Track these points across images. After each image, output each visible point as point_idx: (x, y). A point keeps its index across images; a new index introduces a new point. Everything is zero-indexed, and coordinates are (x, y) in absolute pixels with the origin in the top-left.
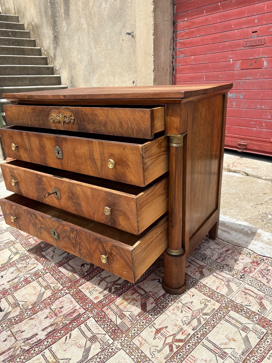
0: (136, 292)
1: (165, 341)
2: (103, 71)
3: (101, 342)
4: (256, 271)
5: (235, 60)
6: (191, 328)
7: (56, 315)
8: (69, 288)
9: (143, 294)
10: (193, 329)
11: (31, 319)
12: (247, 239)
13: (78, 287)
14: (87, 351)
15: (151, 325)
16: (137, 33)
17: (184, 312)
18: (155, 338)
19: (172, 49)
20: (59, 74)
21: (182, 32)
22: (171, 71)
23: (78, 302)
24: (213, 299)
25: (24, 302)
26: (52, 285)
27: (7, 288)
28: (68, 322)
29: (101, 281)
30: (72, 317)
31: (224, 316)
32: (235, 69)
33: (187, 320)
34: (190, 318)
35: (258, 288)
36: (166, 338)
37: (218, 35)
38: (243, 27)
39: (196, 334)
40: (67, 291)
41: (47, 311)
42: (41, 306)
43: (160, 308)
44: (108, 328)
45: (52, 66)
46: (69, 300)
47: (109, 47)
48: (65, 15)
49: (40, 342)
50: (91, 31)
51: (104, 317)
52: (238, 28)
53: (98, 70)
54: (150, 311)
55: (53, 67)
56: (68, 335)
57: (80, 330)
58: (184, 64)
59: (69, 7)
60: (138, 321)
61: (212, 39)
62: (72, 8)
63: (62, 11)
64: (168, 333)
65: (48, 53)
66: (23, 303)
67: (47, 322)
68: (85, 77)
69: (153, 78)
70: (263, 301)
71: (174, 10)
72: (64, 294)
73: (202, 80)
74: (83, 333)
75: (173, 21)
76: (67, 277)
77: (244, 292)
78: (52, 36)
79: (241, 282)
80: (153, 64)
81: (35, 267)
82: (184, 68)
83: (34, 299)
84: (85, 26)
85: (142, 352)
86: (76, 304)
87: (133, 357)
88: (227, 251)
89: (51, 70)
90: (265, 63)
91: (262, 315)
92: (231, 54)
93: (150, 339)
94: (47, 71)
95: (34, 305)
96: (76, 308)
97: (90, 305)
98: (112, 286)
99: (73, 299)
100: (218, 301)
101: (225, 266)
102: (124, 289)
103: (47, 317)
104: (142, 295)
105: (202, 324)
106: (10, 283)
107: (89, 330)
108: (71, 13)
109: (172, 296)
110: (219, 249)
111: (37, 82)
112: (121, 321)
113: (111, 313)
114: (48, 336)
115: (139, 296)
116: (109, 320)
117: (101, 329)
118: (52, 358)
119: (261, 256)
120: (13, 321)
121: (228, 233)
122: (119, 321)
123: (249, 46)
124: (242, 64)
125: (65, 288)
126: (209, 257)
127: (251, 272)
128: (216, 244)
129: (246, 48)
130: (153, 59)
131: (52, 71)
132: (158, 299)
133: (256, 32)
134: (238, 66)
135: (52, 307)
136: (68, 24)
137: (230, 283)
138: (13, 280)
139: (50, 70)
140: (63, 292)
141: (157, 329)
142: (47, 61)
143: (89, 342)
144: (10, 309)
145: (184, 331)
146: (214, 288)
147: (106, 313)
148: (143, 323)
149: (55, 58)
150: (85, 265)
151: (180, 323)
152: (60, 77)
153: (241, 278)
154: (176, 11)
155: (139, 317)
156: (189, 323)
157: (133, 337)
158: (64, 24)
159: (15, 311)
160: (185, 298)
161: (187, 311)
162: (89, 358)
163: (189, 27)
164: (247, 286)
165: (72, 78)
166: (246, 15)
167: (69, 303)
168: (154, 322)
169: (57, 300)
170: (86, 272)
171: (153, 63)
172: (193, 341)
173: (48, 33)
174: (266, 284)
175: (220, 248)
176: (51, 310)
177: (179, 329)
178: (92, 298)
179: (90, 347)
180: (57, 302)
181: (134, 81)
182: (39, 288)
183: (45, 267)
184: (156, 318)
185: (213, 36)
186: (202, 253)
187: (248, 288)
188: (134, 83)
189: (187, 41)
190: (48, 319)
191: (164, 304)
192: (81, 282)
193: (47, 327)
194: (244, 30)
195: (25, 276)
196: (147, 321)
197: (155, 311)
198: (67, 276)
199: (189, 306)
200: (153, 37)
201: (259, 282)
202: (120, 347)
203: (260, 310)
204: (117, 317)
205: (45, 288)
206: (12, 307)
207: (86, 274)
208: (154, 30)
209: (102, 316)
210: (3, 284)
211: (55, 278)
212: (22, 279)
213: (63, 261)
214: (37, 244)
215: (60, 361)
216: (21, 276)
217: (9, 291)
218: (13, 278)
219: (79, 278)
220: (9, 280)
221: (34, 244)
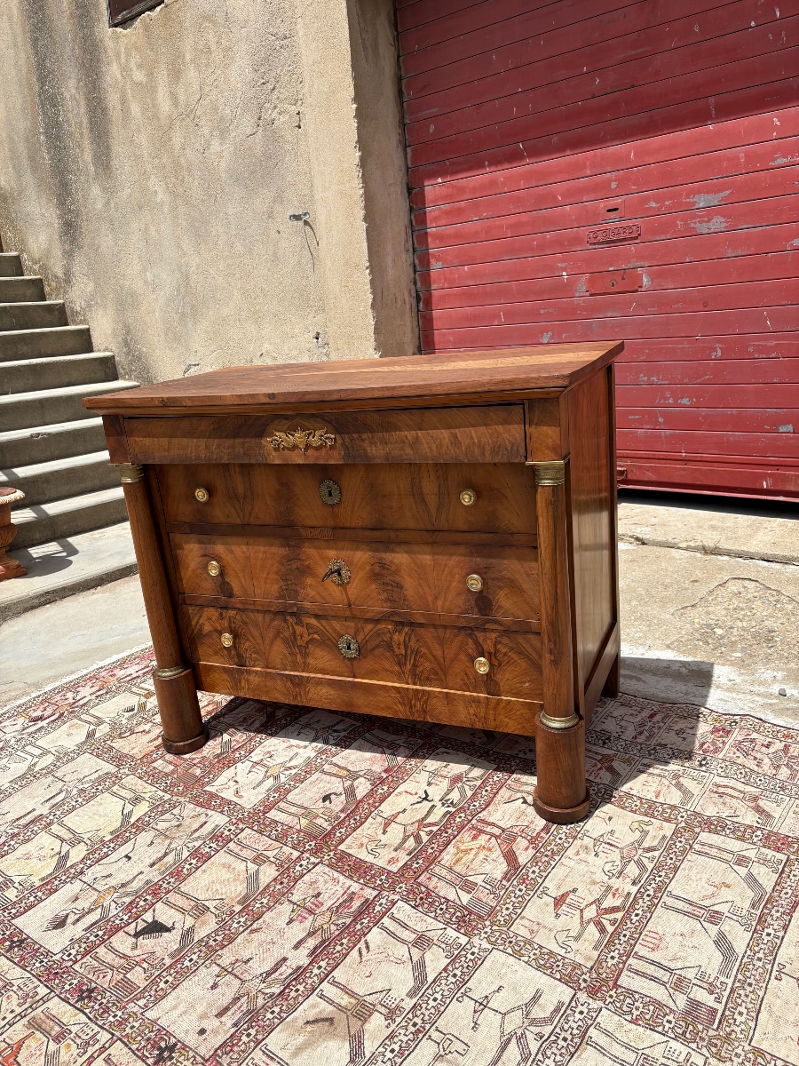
0: (481, 832)
1: (582, 917)
2: (225, 311)
3: (443, 946)
4: (727, 747)
5: (573, 273)
6: (629, 881)
7: (311, 912)
8: (315, 852)
9: (498, 834)
10: (634, 883)
11: (252, 932)
12: (684, 687)
13: (336, 847)
14: (420, 967)
15: (539, 892)
16: (321, 217)
17: (601, 854)
18: (557, 916)
19: (411, 249)
20: (85, 321)
21: (434, 211)
22: (414, 302)
23: (350, 877)
24: (654, 817)
25: (218, 901)
26: (270, 854)
27: (155, 880)
28: (348, 921)
29: (387, 825)
30: (352, 910)
31: (691, 846)
32: (577, 295)
33: (615, 867)
34: (618, 863)
35: (742, 780)
36: (582, 911)
37: (524, 217)
38: (584, 200)
39: (642, 890)
41: (286, 908)
42: (265, 901)
43: (547, 856)
44: (447, 916)
45: (61, 301)
46: (327, 877)
47: (239, 248)
48: (96, 167)
49: (300, 973)
50: (181, 209)
51: (428, 895)
52: (571, 201)
53: (208, 308)
54: (529, 865)
55: (64, 304)
56: (362, 945)
57: (385, 929)
58: (446, 286)
59: (108, 148)
60: (507, 889)
61: (511, 227)
62: (119, 149)
63: (88, 156)
64: (581, 901)
65: (44, 268)
66: (215, 903)
67: (298, 931)
68: (168, 329)
69: (373, 323)
70: (761, 803)
71: (406, 159)
72: (310, 867)
73: (496, 323)
74: (392, 934)
75: (407, 185)
76: (299, 831)
77: (716, 792)
78: (56, 223)
79: (702, 773)
80: (370, 291)
81: (205, 823)
82: (448, 295)
83: (240, 889)
84: (161, 197)
85: (541, 947)
86: (349, 882)
87: (526, 959)
88: (652, 716)
89: (60, 313)
90: (645, 279)
91: (768, 828)
92: (562, 261)
93: (549, 918)
94: (48, 317)
95: (245, 901)
96: (352, 889)
97: (383, 877)
98: (419, 829)
99: (337, 874)
100: (668, 820)
101: (657, 748)
102: (450, 831)
103: (291, 921)
104: (497, 837)
105: (650, 869)
106: (156, 867)
107: (405, 926)
108: (115, 163)
109: (564, 827)
110: (632, 715)
111: (25, 348)
112: (470, 896)
113: (441, 884)
114: (314, 955)
115: (490, 839)
116: (443, 900)
117: (430, 920)
118: (346, 997)
119: (727, 717)
120: (211, 943)
121: (638, 679)
122: (465, 898)
123: (603, 243)
124: (591, 282)
125: (307, 855)
126: (617, 735)
127: (717, 750)
128: (622, 705)
129: (597, 246)
130: (369, 278)
131: (60, 315)
132: (535, 838)
133: (617, 209)
134: (582, 286)
135: (295, 898)
136: (110, 191)
137: (681, 779)
138: (161, 859)
139: (56, 313)
140: (304, 863)
141: (555, 898)
142: (42, 289)
143: (415, 951)
144: (189, 922)
145: (617, 890)
146: (651, 796)
147: (431, 887)
148: (520, 890)
149: (68, 281)
150: (333, 797)
151: (600, 877)
152: (88, 330)
153: (701, 765)
154: (413, 162)
155: (508, 881)
156: (621, 873)
157: (509, 923)
158: (96, 191)
159: (204, 923)
160: (595, 824)
161: (609, 851)
162: (430, 979)
163: (448, 198)
164: (718, 780)
165: (128, 333)
166: (588, 172)
167: (331, 882)
168: (544, 885)
169: (299, 882)
170: (342, 811)
171: (369, 286)
172: (642, 904)
173: (43, 215)
174: (756, 768)
175: (635, 713)
176: (294, 903)
177: (603, 889)
178: (381, 862)
179: (422, 959)
180: (300, 886)
181: (318, 334)
182: (239, 865)
183: (233, 818)
184: (546, 877)
185: (513, 219)
186: (598, 730)
187: (722, 784)
188: (317, 338)
189: (450, 229)
190: (296, 923)
191: (552, 846)
192: (338, 834)
193: (302, 940)
194: (587, 205)
195: (190, 845)
196: (529, 887)
197: (537, 863)
198: (298, 827)
199: (609, 841)
200: (364, 225)
201: (741, 767)
202: (490, 947)
203: (760, 821)
204: (458, 890)
205: (254, 861)
206: (191, 916)
207: (343, 815)
208: (366, 207)
209: (421, 895)
210: (142, 873)
211: (268, 837)
212: (186, 854)
213: (271, 799)
214: (179, 770)
215: (368, 999)
216: (178, 848)
217: (165, 885)
218: (160, 855)
219: (329, 828)
220: (152, 861)
221: (173, 772)
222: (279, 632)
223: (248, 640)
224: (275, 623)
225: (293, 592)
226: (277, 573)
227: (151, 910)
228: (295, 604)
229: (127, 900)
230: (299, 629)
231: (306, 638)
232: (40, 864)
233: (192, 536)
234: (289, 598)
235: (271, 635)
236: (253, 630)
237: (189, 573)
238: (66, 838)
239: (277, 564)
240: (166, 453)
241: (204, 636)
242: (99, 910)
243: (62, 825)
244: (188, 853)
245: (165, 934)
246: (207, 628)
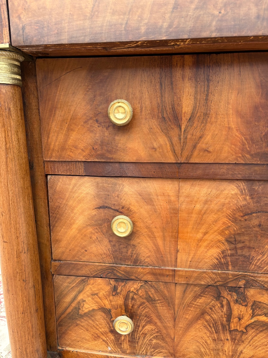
222: (203, 313)
223: (150, 322)
224: (201, 300)
225: (241, 259)
226: (222, 233)
228: (245, 276)
230: (237, 309)
231: (247, 320)
233: (86, 178)
234: (234, 267)
235: (189, 316)
236: (162, 309)
237: (73, 231)
239: (225, 220)
240: (87, 23)
241: (82, 316)
246: (89, 306)
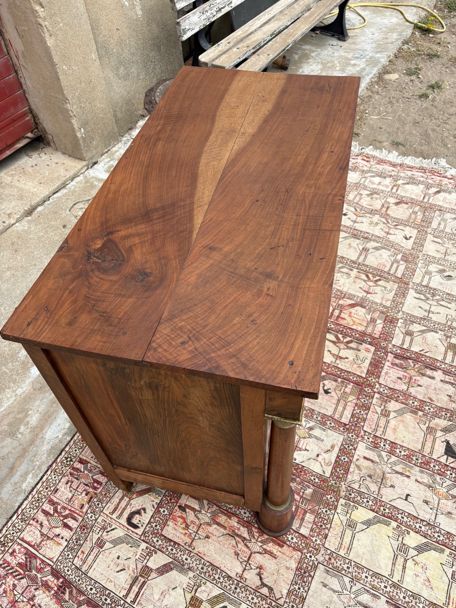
6: (351, 272)
7: (411, 378)
8: (372, 386)
11: (432, 400)
13: (364, 378)
14: (423, 332)
23: (382, 368)
26: (379, 410)
27: (418, 469)
28: (410, 361)
29: (341, 358)
30: (403, 362)
40: (377, 386)
41: (412, 391)
42: (411, 402)
46: (386, 377)
49: (446, 372)
51: (383, 334)
56: (422, 353)
57: (410, 346)
66: (422, 426)
67: (424, 381)
72: (383, 386)
76: (358, 399)
81: (365, 458)
83: (408, 417)
85: (394, 297)
86: (386, 367)
93: (378, 296)
95: (414, 412)
96: (390, 365)
97: (379, 353)
98: (342, 342)
99: (382, 374)
102: (341, 329)
103: (419, 386)
104: (341, 311)
106: (408, 474)
107: (404, 340)
113: (376, 329)
114: (435, 369)
115: (344, 313)
117: (396, 332)
118: (448, 353)
120: (448, 415)
122: (379, 321)
125: (375, 390)
132: (337, 298)
135: (405, 388)
138: (402, 474)
140: (381, 390)
143: (415, 335)
144: (439, 434)
145: (357, 275)
147: (380, 333)
148: (369, 303)
150: (326, 388)
151: (351, 280)
155: (366, 307)
156: (347, 274)
157: (386, 307)
159: (437, 425)
162: (426, 328)
167: (389, 375)
168: (361, 297)
170: (336, 381)
172: (364, 268)
176: (408, 387)
177: (357, 279)
178: (370, 356)
179: (418, 331)
180: (397, 387)
182: (393, 423)
183: (358, 440)
184: (357, 296)
190: (419, 383)
192: (355, 379)
195: (386, 459)
205: (388, 416)
207: (340, 380)
210: (417, 481)
211: (367, 414)
212: (394, 459)
213: (333, 425)
214: (310, 507)
215: (446, 346)
216: (390, 466)
217: (420, 461)
218: (399, 476)
219: (352, 384)
220: (405, 478)
221: (312, 512)
227: (439, 460)
229: (438, 478)
232: (430, 566)
238: (402, 560)
242: (450, 492)
243: (392, 575)
244: (393, 457)
245: (451, 443)
